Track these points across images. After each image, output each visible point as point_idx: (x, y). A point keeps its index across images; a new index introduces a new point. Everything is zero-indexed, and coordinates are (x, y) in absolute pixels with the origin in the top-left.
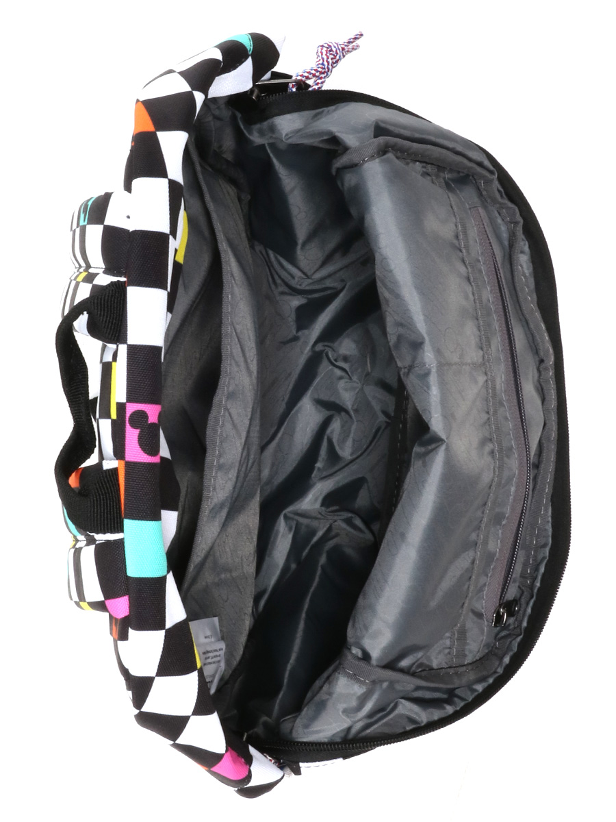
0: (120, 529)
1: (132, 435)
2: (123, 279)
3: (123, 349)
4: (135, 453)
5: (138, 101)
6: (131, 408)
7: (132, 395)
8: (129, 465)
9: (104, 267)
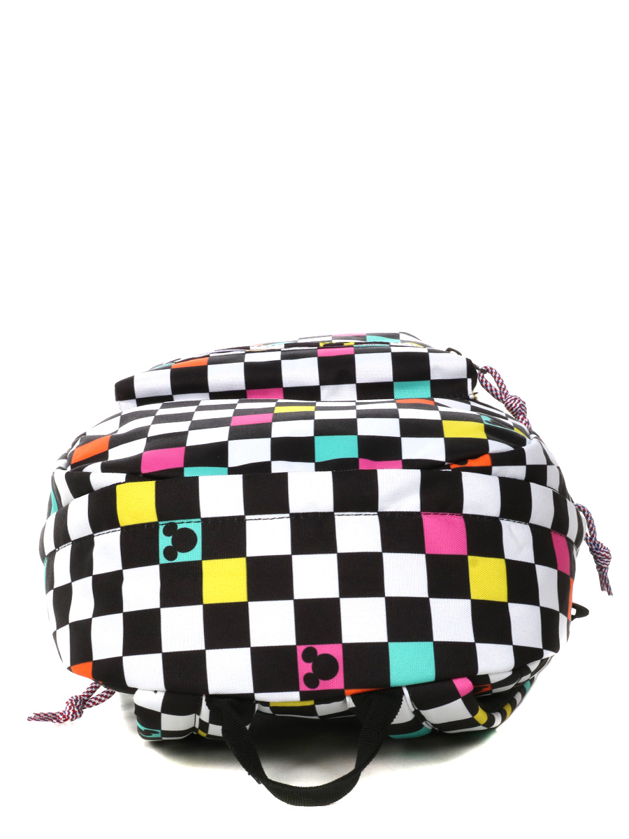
0: (399, 690)
1: (324, 685)
2: (204, 698)
3: (260, 697)
4: (337, 682)
5: (69, 669)
6: (303, 687)
7: (293, 687)
8: (348, 685)
9: (194, 715)
